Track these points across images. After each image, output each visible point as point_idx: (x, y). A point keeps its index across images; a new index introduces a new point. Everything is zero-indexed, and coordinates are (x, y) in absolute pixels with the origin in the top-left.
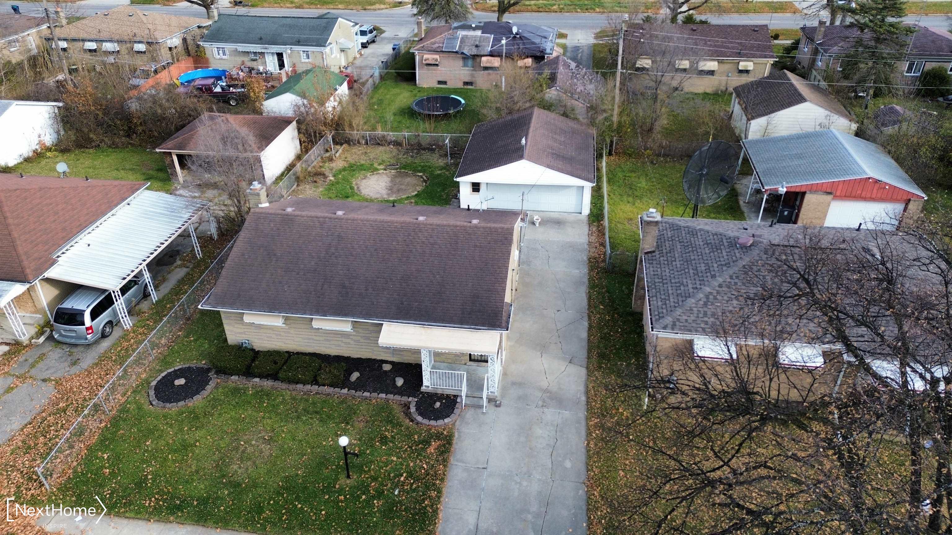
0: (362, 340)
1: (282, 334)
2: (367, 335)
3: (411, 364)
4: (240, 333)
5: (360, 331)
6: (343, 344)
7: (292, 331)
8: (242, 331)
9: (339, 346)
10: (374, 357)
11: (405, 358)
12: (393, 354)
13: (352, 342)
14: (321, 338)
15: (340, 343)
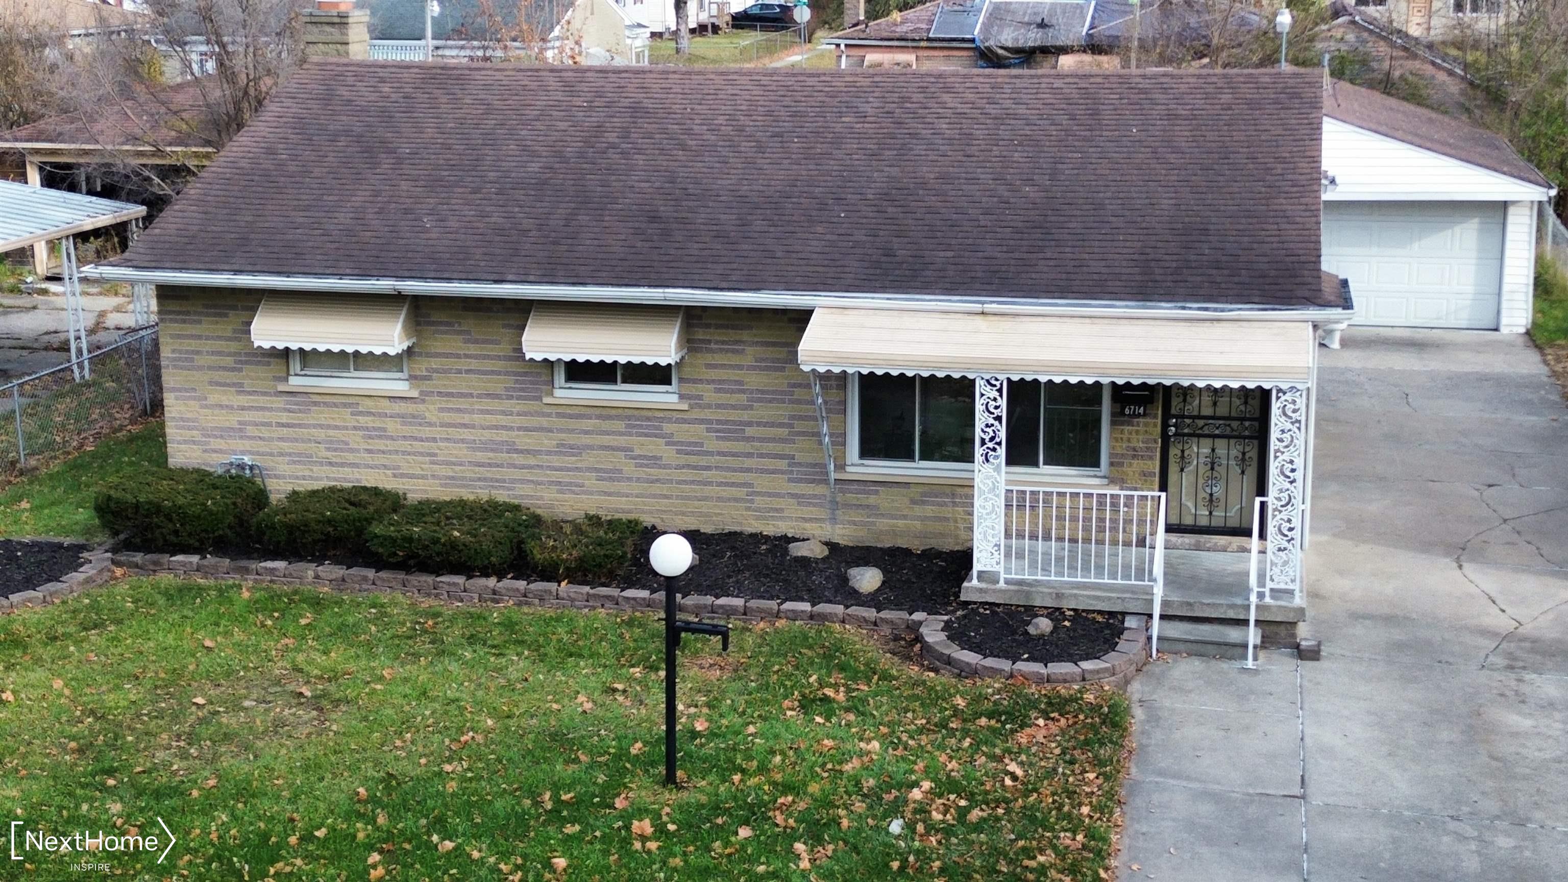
0: (712, 445)
1: (392, 426)
2: (734, 415)
3: (907, 552)
4: (225, 432)
5: (709, 394)
6: (629, 468)
7: (431, 410)
8: (232, 420)
9: (613, 475)
10: (752, 526)
11: (883, 524)
12: (834, 505)
13: (668, 454)
14: (548, 442)
15: (619, 460)
